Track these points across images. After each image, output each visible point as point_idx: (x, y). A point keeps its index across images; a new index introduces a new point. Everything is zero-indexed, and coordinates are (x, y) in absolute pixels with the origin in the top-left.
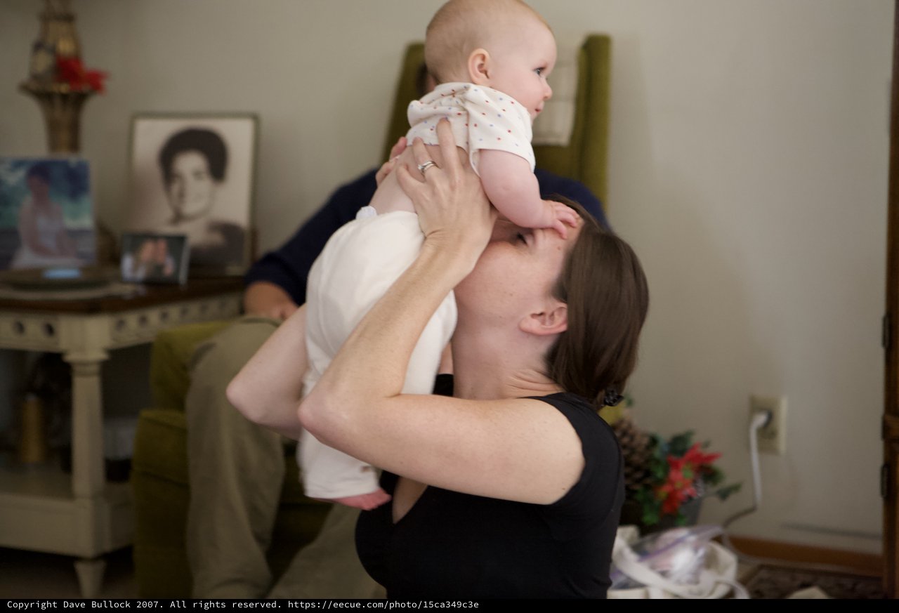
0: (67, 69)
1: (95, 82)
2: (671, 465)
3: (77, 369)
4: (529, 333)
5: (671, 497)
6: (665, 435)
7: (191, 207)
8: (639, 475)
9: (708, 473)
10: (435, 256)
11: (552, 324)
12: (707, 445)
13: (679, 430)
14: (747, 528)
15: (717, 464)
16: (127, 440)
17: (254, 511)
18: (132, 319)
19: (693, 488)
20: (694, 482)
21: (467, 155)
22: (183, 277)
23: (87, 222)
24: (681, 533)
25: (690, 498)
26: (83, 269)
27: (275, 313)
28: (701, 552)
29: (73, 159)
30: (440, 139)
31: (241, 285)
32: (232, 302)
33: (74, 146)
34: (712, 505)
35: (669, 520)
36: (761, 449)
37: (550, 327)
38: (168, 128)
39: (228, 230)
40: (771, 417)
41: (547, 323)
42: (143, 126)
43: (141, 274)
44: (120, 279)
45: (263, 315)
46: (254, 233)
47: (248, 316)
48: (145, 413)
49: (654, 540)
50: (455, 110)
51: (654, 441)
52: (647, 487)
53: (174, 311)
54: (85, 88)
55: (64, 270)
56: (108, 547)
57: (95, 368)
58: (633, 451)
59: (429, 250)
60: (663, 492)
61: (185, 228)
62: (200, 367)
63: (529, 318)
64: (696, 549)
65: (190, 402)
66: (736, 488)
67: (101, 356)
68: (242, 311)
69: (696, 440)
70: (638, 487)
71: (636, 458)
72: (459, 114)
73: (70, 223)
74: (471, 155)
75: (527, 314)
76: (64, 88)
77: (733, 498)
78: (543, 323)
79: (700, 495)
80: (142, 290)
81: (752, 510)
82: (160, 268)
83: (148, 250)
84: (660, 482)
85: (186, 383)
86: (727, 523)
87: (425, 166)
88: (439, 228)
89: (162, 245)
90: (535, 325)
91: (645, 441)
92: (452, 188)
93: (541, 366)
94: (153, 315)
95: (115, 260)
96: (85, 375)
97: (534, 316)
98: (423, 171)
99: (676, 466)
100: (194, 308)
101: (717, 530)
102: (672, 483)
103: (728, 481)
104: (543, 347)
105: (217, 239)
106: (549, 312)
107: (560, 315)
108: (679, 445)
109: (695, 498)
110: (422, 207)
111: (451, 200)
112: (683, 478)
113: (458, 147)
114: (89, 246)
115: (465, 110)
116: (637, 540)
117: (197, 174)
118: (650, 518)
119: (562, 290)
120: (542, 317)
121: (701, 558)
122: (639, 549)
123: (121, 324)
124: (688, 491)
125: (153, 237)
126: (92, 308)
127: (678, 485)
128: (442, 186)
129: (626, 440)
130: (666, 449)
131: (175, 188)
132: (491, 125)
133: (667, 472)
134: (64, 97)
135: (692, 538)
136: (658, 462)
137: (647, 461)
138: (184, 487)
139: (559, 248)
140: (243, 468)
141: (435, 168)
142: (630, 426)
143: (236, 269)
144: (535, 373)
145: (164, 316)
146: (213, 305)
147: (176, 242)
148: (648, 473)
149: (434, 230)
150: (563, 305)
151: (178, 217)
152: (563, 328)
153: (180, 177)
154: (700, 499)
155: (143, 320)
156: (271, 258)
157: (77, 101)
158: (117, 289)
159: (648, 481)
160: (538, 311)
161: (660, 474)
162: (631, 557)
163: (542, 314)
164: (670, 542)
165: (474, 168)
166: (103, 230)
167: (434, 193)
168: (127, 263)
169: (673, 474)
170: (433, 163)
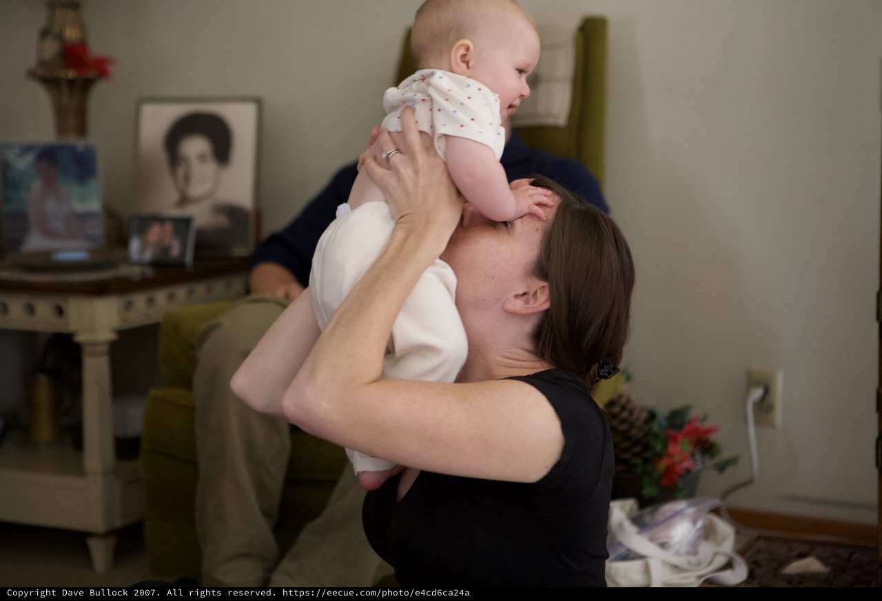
0: (74, 55)
1: (101, 68)
2: (668, 440)
3: (87, 349)
4: (513, 314)
5: (670, 470)
6: (663, 409)
7: (196, 190)
8: (638, 449)
9: (705, 446)
10: (405, 240)
11: (535, 302)
12: (704, 418)
13: (677, 404)
14: (744, 500)
15: (714, 437)
16: (136, 417)
17: (261, 488)
18: (140, 300)
19: (691, 462)
20: (693, 455)
21: (432, 139)
22: (189, 258)
23: (94, 205)
24: (680, 505)
25: (688, 471)
26: (91, 252)
27: (280, 293)
28: (699, 524)
29: (80, 144)
30: (403, 126)
31: (246, 266)
32: (237, 283)
33: (82, 130)
34: (709, 477)
35: (668, 493)
36: (757, 422)
37: (532, 306)
38: (174, 112)
39: (233, 212)
40: (767, 391)
41: (531, 302)
42: (148, 111)
43: (148, 256)
44: (127, 261)
45: (268, 295)
46: (258, 214)
47: (254, 296)
48: (155, 392)
49: (653, 512)
50: (419, 96)
51: (652, 416)
52: (646, 460)
53: (181, 292)
54: (91, 74)
55: (73, 252)
56: (119, 523)
57: (104, 348)
58: (632, 426)
59: (401, 234)
60: (662, 466)
61: (190, 211)
62: (207, 346)
63: (513, 298)
64: (694, 522)
65: (197, 381)
66: (733, 461)
67: (111, 336)
68: (248, 291)
69: (693, 414)
70: (638, 461)
71: (634, 432)
72: (424, 100)
73: (79, 207)
74: (435, 139)
75: (511, 296)
76: (71, 74)
77: (730, 470)
78: (527, 302)
79: (698, 468)
80: (149, 272)
81: (749, 482)
82: (166, 250)
83: (155, 233)
84: (659, 456)
85: (194, 362)
86: (724, 496)
87: (389, 154)
88: (408, 212)
89: (169, 227)
90: (517, 305)
91: (644, 415)
92: (416, 172)
93: (528, 345)
94: (161, 296)
95: (123, 243)
96: (94, 355)
97: (516, 296)
98: (388, 159)
99: (675, 440)
100: (200, 288)
101: (715, 502)
102: (670, 456)
103: (725, 454)
104: (529, 326)
105: (222, 221)
106: (532, 292)
107: (542, 293)
108: (677, 419)
109: (694, 471)
110: (390, 194)
111: (416, 184)
112: (681, 452)
113: (421, 132)
114: (97, 229)
115: (429, 96)
116: (636, 513)
117: (202, 158)
118: (649, 491)
119: (541, 270)
120: (525, 296)
121: (699, 530)
122: (638, 522)
123: (129, 305)
124: (686, 464)
125: (160, 219)
126: (100, 290)
127: (677, 458)
128: (406, 172)
129: (625, 415)
130: (664, 423)
131: (181, 171)
132: (455, 112)
133: (665, 446)
134: (71, 83)
135: (691, 511)
136: (656, 436)
137: (646, 435)
138: (193, 464)
139: (537, 230)
140: (249, 445)
141: (398, 155)
142: (629, 401)
143: (241, 251)
144: (522, 352)
145: (171, 297)
146: (219, 286)
147: (183, 224)
148: (647, 447)
149: (401, 215)
150: (545, 284)
151: (184, 200)
152: (546, 306)
153: (185, 160)
154: (699, 472)
155: (151, 301)
156: (275, 239)
157: (84, 86)
158: (124, 271)
159: (647, 455)
160: (521, 292)
161: (658, 448)
162: (631, 529)
163: (524, 294)
164: (669, 514)
165: (440, 153)
166: (110, 213)
167: (399, 179)
168: (135, 245)
169: (672, 448)
170: (397, 149)
